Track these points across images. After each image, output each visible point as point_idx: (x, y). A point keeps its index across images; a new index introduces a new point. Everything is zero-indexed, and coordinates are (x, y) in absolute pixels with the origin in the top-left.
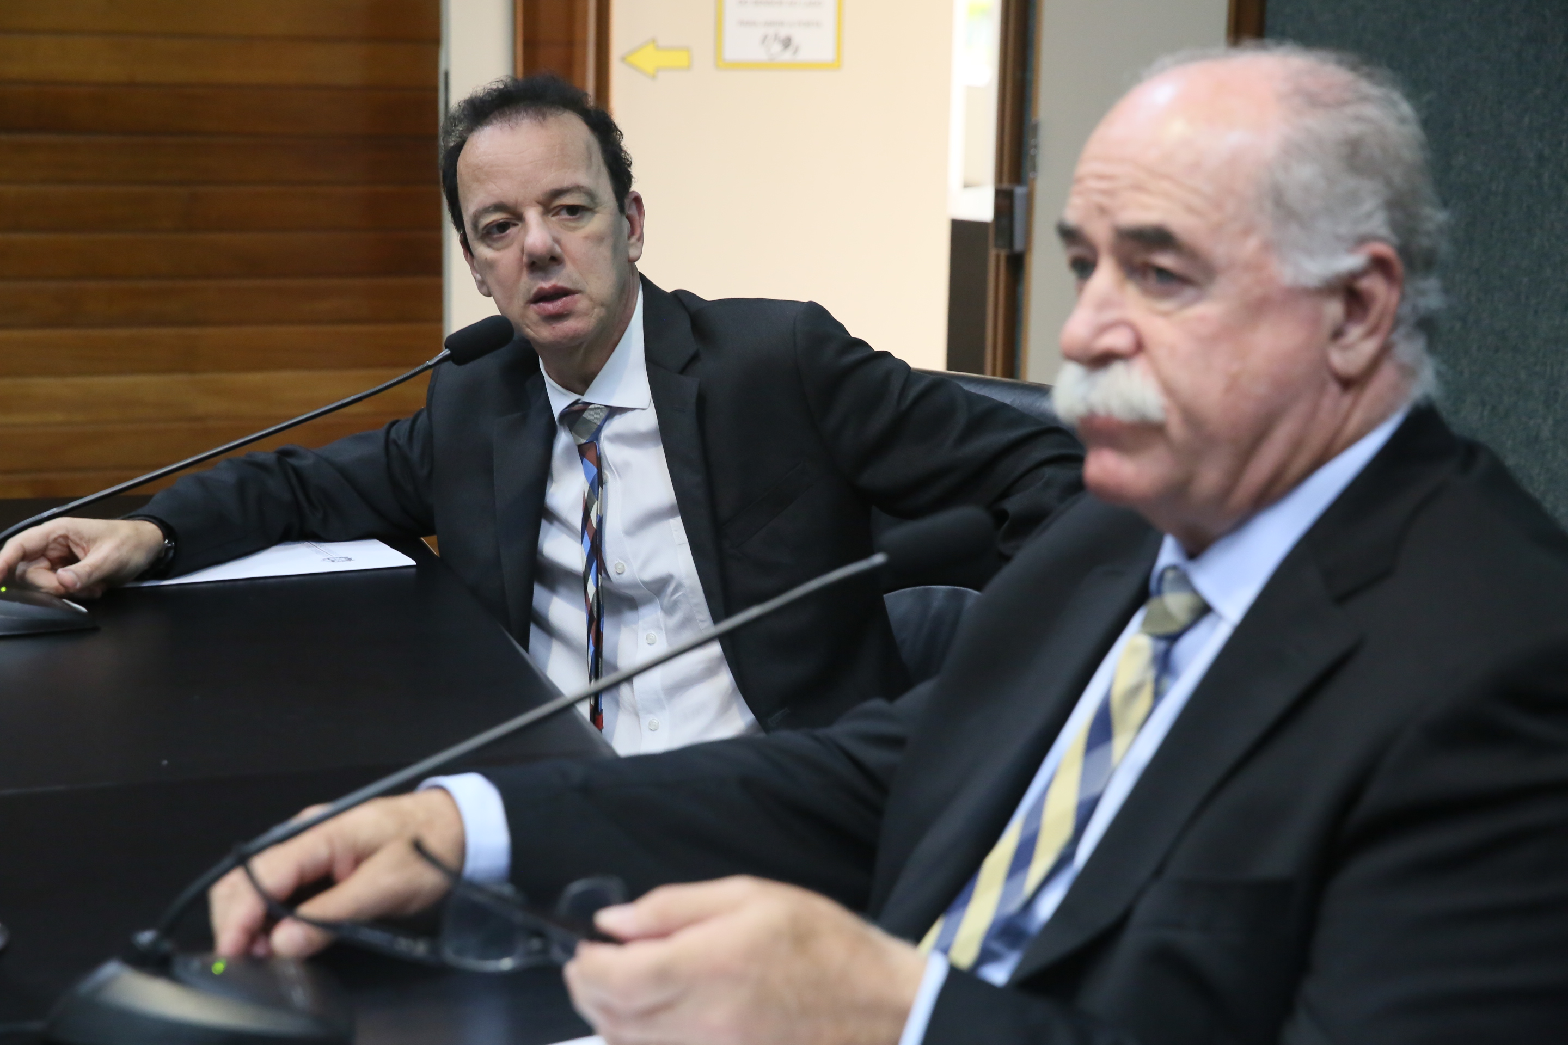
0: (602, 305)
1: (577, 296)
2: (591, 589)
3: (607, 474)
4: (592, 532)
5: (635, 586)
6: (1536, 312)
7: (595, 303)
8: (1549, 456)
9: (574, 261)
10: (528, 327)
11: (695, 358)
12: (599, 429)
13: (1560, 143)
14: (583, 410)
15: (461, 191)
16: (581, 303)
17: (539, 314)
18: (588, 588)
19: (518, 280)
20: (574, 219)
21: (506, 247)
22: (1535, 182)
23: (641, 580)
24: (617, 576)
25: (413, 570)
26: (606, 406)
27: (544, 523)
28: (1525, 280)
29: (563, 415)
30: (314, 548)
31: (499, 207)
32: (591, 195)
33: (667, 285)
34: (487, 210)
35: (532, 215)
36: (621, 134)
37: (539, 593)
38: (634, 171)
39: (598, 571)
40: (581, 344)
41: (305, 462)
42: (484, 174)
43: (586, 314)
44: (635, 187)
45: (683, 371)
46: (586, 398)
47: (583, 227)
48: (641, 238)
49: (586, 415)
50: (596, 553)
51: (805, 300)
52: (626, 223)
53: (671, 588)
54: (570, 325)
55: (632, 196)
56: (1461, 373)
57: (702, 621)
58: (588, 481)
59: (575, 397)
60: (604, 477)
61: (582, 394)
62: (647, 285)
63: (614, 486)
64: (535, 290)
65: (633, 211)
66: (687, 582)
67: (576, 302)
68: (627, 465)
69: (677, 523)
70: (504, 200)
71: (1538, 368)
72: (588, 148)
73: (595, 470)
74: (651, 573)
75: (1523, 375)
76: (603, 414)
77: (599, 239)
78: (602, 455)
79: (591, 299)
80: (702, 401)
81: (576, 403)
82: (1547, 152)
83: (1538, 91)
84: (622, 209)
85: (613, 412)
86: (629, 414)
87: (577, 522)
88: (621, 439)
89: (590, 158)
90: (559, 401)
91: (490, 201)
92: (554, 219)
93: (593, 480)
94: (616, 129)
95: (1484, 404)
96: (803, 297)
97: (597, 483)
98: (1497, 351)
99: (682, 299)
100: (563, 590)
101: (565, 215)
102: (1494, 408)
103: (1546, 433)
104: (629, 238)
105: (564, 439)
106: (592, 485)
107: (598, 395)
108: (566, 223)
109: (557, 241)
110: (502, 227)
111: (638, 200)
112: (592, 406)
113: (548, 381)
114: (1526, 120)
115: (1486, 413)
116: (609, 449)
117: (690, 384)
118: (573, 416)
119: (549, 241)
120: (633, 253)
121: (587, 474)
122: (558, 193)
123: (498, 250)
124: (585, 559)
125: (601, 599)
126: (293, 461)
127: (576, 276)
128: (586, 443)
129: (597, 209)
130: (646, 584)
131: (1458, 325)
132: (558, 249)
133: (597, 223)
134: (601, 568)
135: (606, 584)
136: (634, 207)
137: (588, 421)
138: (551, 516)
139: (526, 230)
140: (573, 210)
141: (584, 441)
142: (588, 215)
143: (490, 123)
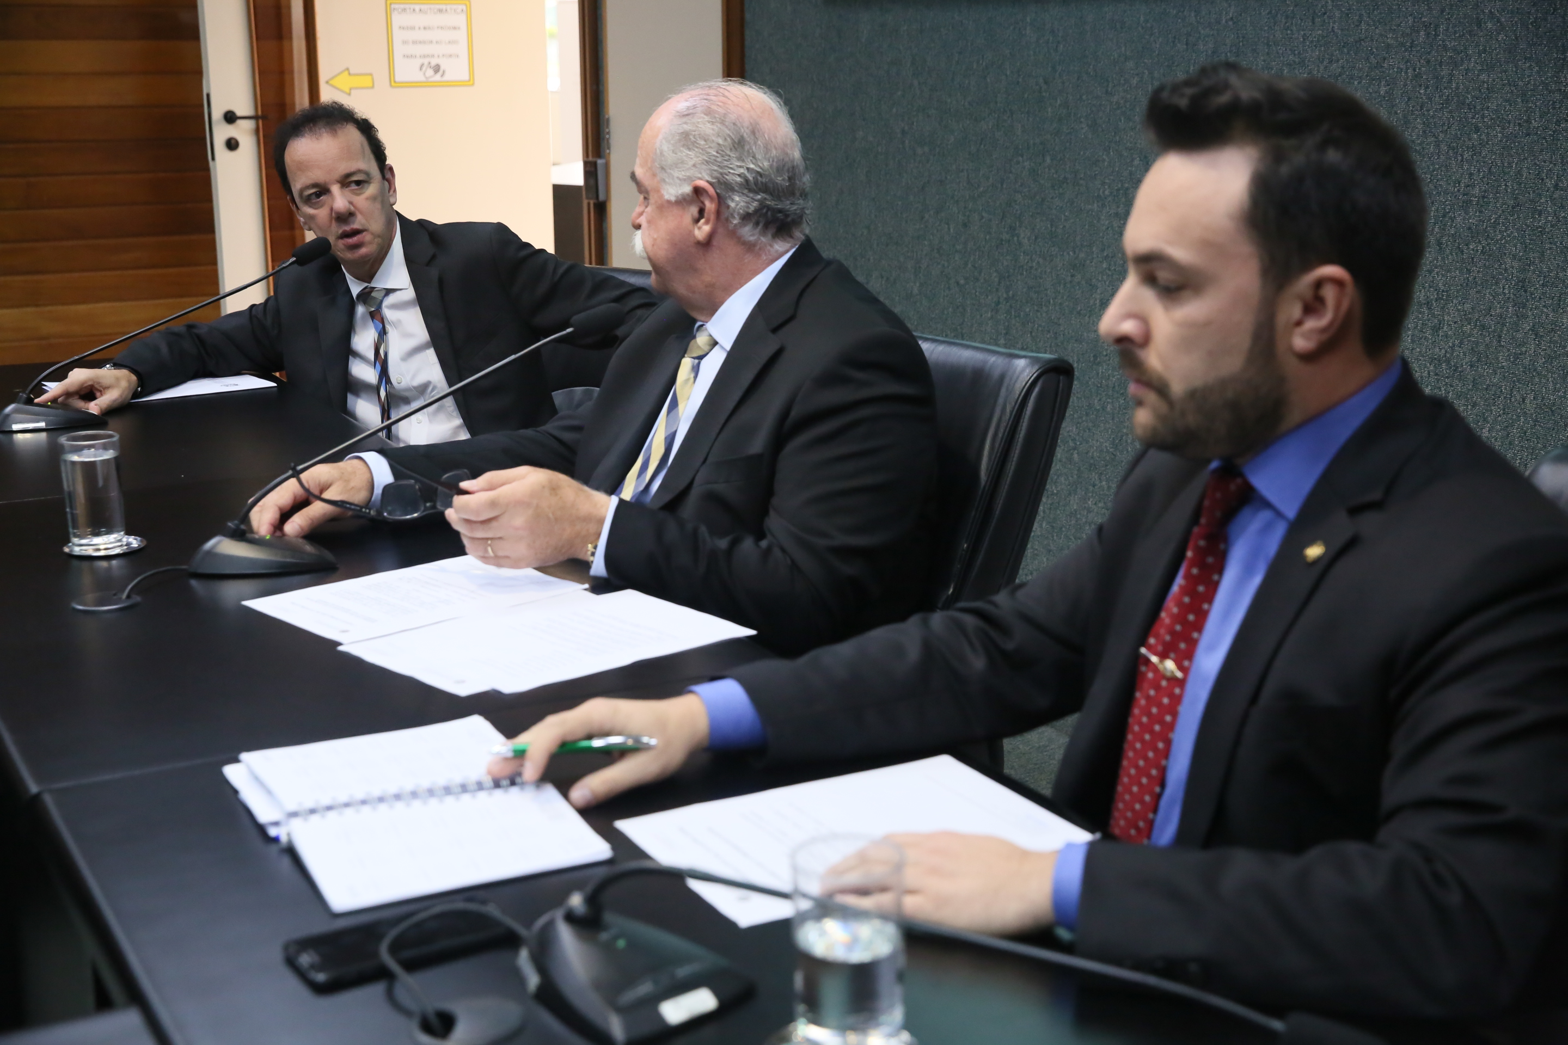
0: (379, 236)
1: (364, 233)
2: (383, 394)
3: (388, 327)
4: (381, 361)
5: (408, 389)
6: (906, 222)
7: (376, 236)
8: (918, 304)
9: (361, 213)
10: (339, 251)
11: (434, 257)
12: (381, 302)
13: (913, 123)
14: (371, 292)
15: (289, 175)
16: (367, 237)
17: (344, 245)
18: (381, 394)
19: (330, 226)
20: (360, 188)
21: (321, 206)
22: (901, 146)
23: (412, 387)
24: (398, 385)
25: (276, 389)
26: (384, 289)
27: (351, 358)
28: (900, 203)
29: (359, 296)
30: (212, 381)
31: (315, 185)
32: (367, 174)
33: (413, 218)
34: (308, 187)
35: (335, 189)
36: (377, 131)
37: (350, 398)
38: (387, 152)
39: (386, 383)
40: (369, 260)
41: (202, 331)
42: (303, 166)
43: (370, 243)
44: (389, 162)
45: (429, 264)
46: (373, 285)
47: (364, 193)
48: (395, 191)
49: (373, 294)
50: (384, 374)
51: (495, 222)
52: (386, 183)
53: (430, 388)
54: (363, 251)
55: (388, 167)
56: (869, 260)
57: (449, 407)
58: (377, 331)
59: (366, 284)
60: (387, 329)
61: (370, 283)
62: (401, 218)
63: (392, 335)
64: (340, 231)
65: (388, 175)
66: (439, 385)
67: (364, 237)
68: (399, 321)
69: (431, 354)
70: (317, 181)
71: (909, 254)
72: (362, 145)
73: (381, 326)
74: (417, 382)
75: (902, 259)
76: (383, 293)
77: (373, 198)
78: (384, 317)
79: (372, 234)
80: (441, 281)
81: (366, 288)
82: (906, 128)
83: (899, 93)
84: (384, 177)
85: (389, 292)
86: (398, 293)
87: (371, 356)
88: (395, 307)
89: (363, 152)
90: (356, 288)
91: (309, 182)
92: (347, 189)
93: (380, 331)
94: (373, 127)
95: (882, 277)
96: (494, 220)
97: (383, 333)
98: (887, 245)
99: (423, 224)
100: (363, 395)
101: (354, 187)
102: (888, 279)
103: (916, 291)
104: (389, 192)
105: (360, 310)
106: (379, 335)
107: (380, 283)
108: (355, 191)
109: (351, 203)
110: (318, 195)
111: (391, 169)
112: (376, 289)
113: (348, 276)
114: (894, 110)
115: (883, 282)
116: (388, 313)
117: (434, 273)
118: (365, 296)
119: (347, 204)
120: (392, 200)
121: (376, 328)
122: (348, 175)
123: (316, 209)
124: (378, 377)
125: (389, 398)
126: (195, 331)
127: (363, 221)
128: (374, 311)
129: (372, 181)
130: (415, 388)
131: (865, 232)
132: (352, 208)
133: (371, 190)
134: (388, 381)
135: (392, 391)
136: (389, 173)
137: (374, 298)
138: (356, 355)
139: (333, 199)
140: (358, 183)
141: (373, 309)
142: (366, 185)
143: (303, 136)
